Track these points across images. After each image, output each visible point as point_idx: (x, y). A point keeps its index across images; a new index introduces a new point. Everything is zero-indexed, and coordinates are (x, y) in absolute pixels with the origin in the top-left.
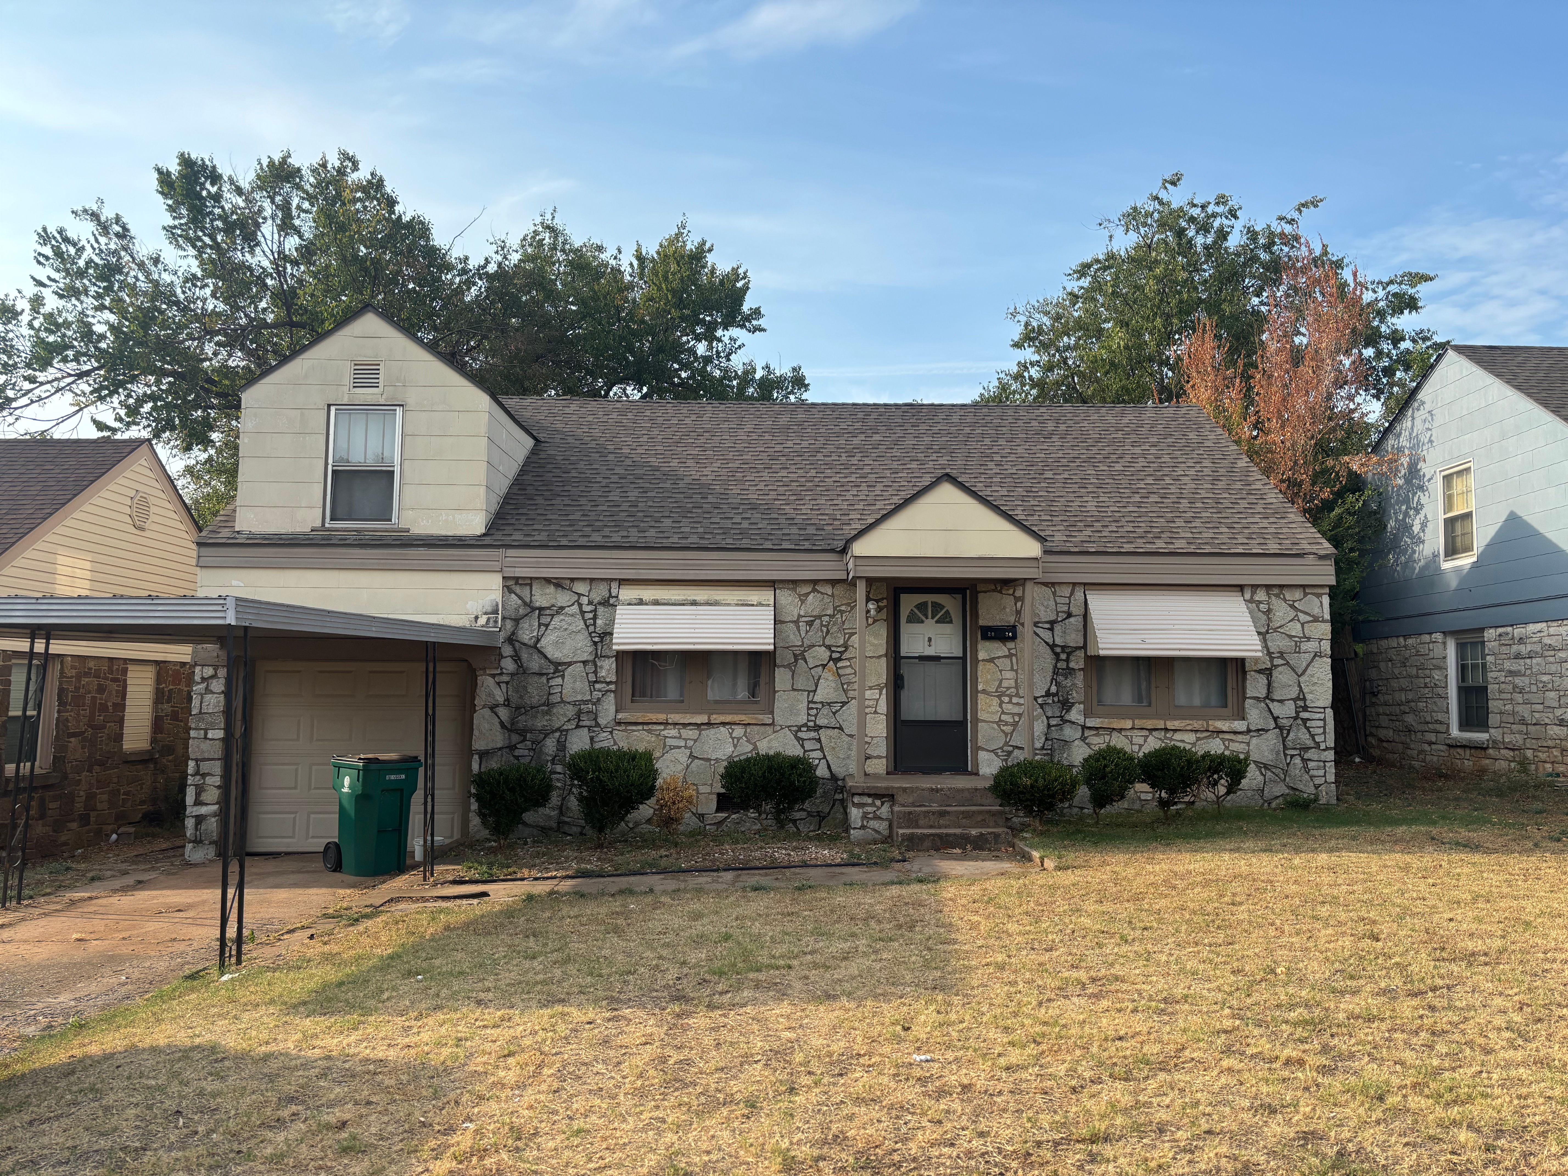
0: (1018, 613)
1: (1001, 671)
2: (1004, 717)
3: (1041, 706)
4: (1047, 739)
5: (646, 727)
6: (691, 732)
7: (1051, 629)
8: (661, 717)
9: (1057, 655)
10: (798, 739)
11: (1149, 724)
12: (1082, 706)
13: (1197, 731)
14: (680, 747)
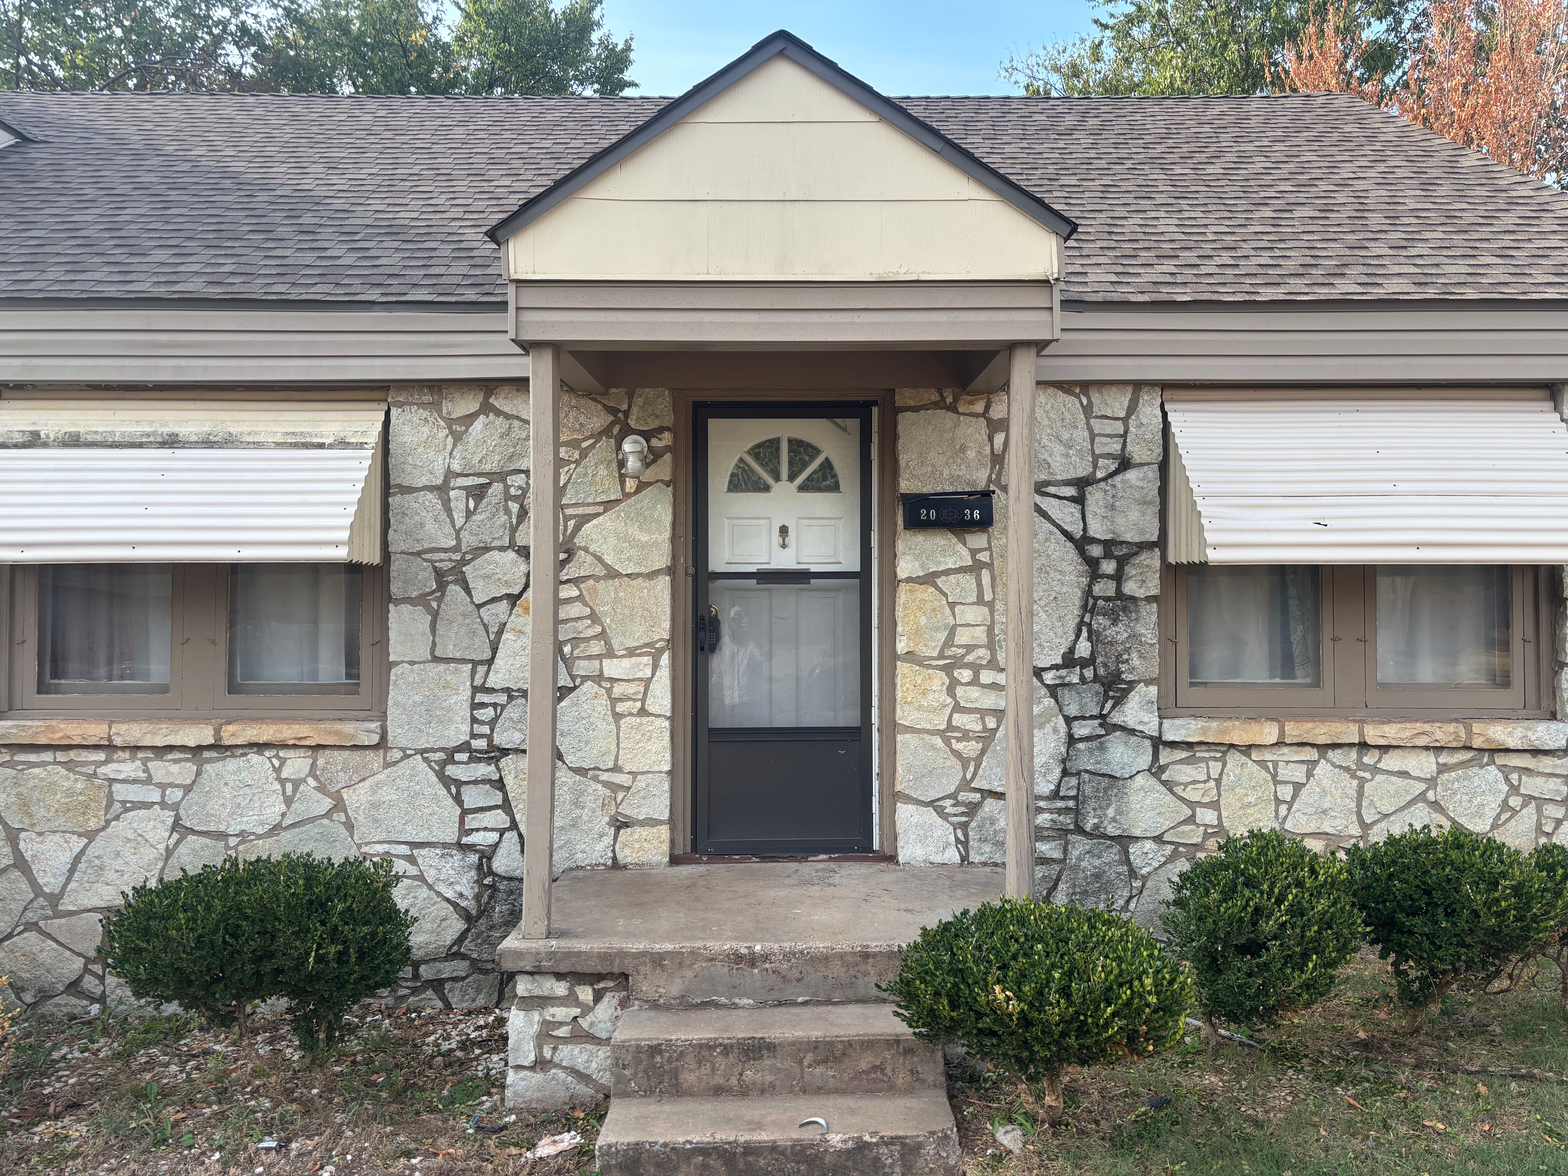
0: (998, 460)
1: (952, 605)
2: (959, 720)
3: (1053, 691)
4: (1065, 773)
5: (61, 756)
6: (175, 768)
7: (1080, 500)
8: (96, 731)
9: (1092, 563)
10: (446, 781)
11: (1321, 733)
12: (1153, 690)
13: (1438, 749)
14: (148, 805)
